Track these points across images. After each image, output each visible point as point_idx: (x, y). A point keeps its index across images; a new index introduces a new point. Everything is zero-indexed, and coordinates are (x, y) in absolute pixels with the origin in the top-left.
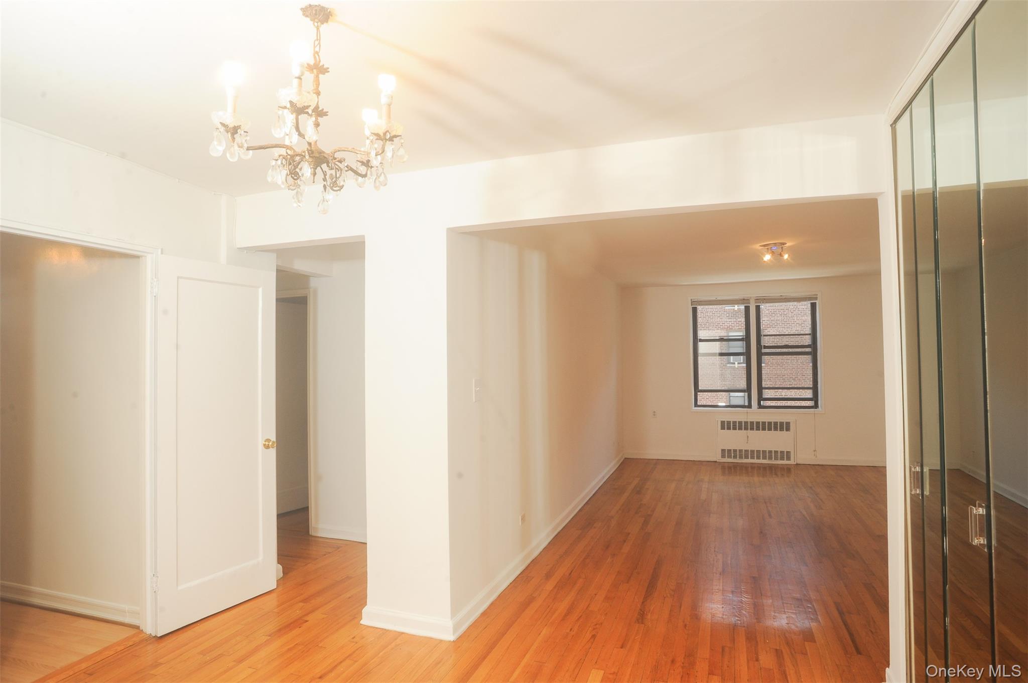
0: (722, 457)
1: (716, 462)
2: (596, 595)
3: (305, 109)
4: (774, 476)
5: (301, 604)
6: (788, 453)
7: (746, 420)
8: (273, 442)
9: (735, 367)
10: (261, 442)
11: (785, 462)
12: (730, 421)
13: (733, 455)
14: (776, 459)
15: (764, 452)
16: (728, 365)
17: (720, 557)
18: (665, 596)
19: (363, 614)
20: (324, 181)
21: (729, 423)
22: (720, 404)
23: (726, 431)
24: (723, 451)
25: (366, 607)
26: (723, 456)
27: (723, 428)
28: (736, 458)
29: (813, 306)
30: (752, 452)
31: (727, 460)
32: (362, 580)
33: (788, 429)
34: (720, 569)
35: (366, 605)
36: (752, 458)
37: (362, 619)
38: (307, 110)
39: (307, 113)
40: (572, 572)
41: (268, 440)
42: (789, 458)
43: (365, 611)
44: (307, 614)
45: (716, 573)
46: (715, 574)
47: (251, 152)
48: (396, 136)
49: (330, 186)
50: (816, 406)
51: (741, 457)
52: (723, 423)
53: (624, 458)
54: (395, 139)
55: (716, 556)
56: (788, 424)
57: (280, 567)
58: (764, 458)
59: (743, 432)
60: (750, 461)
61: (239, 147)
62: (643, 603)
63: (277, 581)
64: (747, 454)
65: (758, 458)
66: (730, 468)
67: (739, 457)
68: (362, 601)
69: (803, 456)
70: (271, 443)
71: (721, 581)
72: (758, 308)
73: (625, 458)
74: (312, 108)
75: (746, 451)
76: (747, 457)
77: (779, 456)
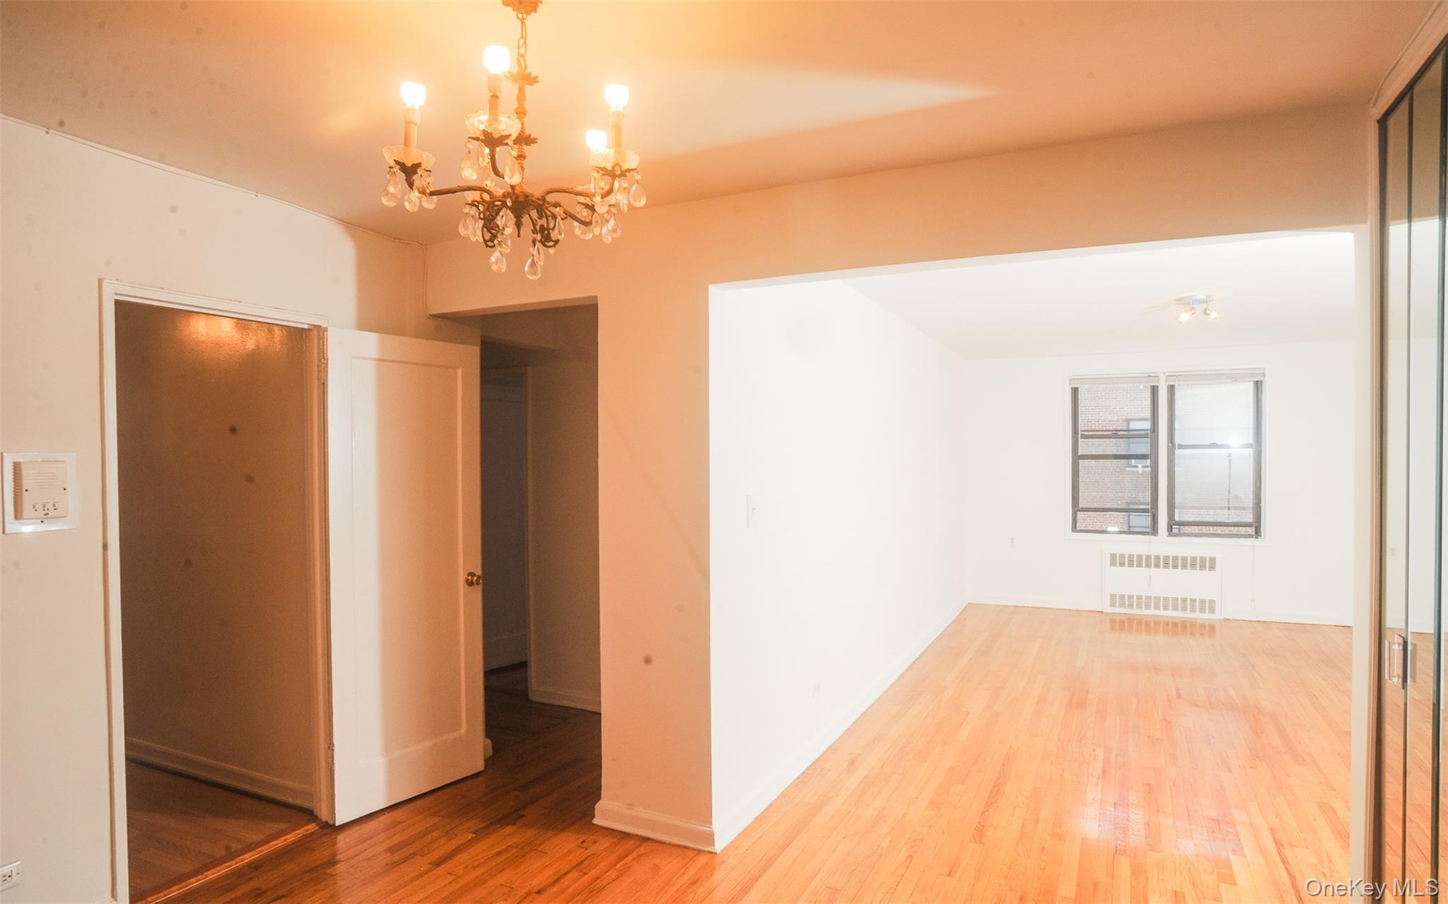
0: (1111, 606)
1: (1102, 612)
2: (916, 798)
3: (504, 140)
4: (1188, 636)
5: (516, 793)
6: (1212, 602)
7: (1148, 554)
8: (479, 577)
9: (1137, 472)
10: (462, 577)
11: (1206, 616)
12: (1124, 555)
13: (1127, 603)
14: (1193, 610)
15: (1175, 600)
16: (1128, 469)
17: (1100, 751)
18: (1016, 805)
19: (596, 810)
20: (534, 233)
21: (1122, 556)
22: (1110, 529)
23: (1118, 568)
24: (1113, 597)
25: (600, 801)
26: (1113, 604)
27: (1113, 563)
28: (1133, 607)
29: (1258, 385)
30: (1157, 599)
31: (1118, 610)
32: (594, 765)
33: (1212, 567)
34: (1099, 770)
35: (600, 799)
36: (1157, 607)
37: (594, 817)
38: (506, 141)
39: (507, 144)
40: (884, 764)
41: (472, 574)
42: (1212, 610)
43: (599, 806)
44: (524, 807)
45: (1093, 776)
46: (1090, 777)
47: (435, 197)
48: (629, 170)
49: (540, 241)
50: (1258, 533)
51: (1139, 607)
52: (1113, 556)
53: (967, 603)
54: (628, 174)
55: (1094, 750)
56: (1213, 560)
57: (489, 742)
58: (1175, 609)
59: (1144, 570)
60: (1152, 612)
61: (420, 192)
62: (983, 812)
63: (485, 761)
64: (1148, 602)
65: (1166, 608)
66: (1122, 622)
67: (1137, 607)
68: (594, 793)
69: (1233, 607)
70: (475, 578)
71: (1100, 787)
72: (1171, 389)
73: (969, 603)
74: (513, 137)
75: (1148, 598)
76: (1148, 607)
77: (1198, 607)
